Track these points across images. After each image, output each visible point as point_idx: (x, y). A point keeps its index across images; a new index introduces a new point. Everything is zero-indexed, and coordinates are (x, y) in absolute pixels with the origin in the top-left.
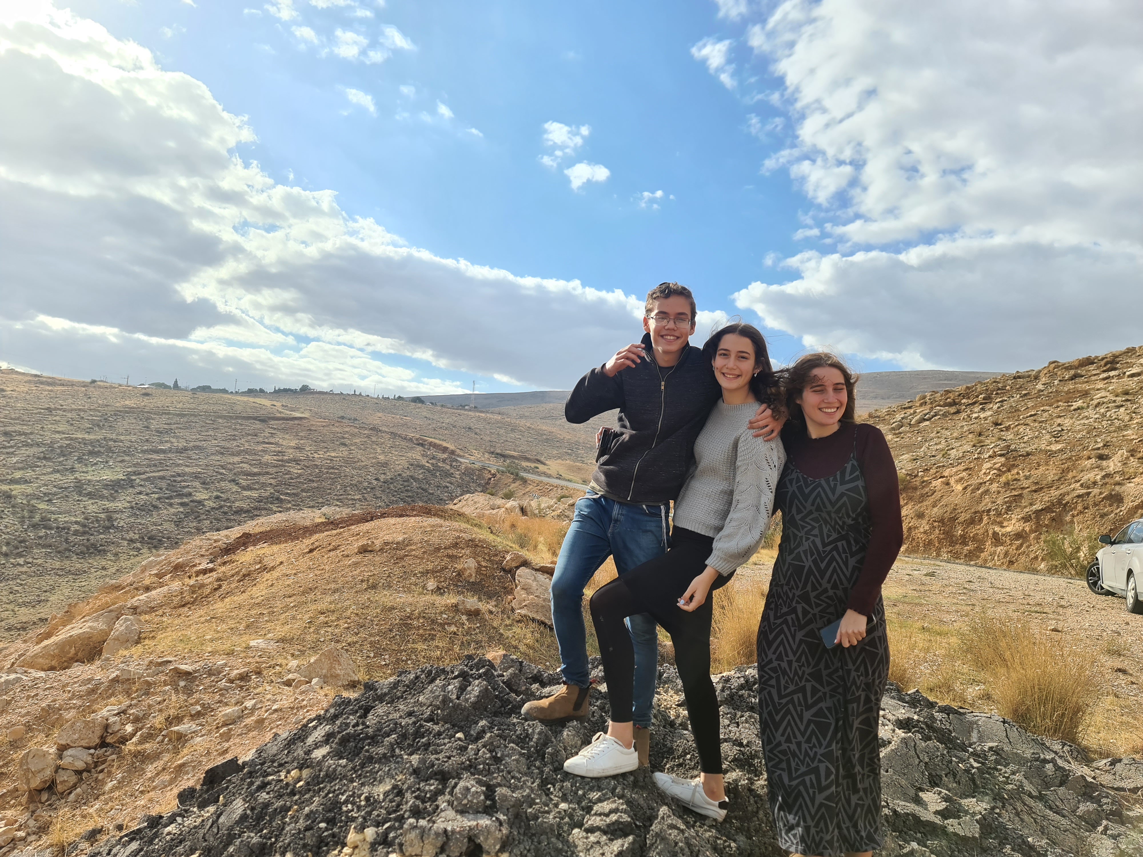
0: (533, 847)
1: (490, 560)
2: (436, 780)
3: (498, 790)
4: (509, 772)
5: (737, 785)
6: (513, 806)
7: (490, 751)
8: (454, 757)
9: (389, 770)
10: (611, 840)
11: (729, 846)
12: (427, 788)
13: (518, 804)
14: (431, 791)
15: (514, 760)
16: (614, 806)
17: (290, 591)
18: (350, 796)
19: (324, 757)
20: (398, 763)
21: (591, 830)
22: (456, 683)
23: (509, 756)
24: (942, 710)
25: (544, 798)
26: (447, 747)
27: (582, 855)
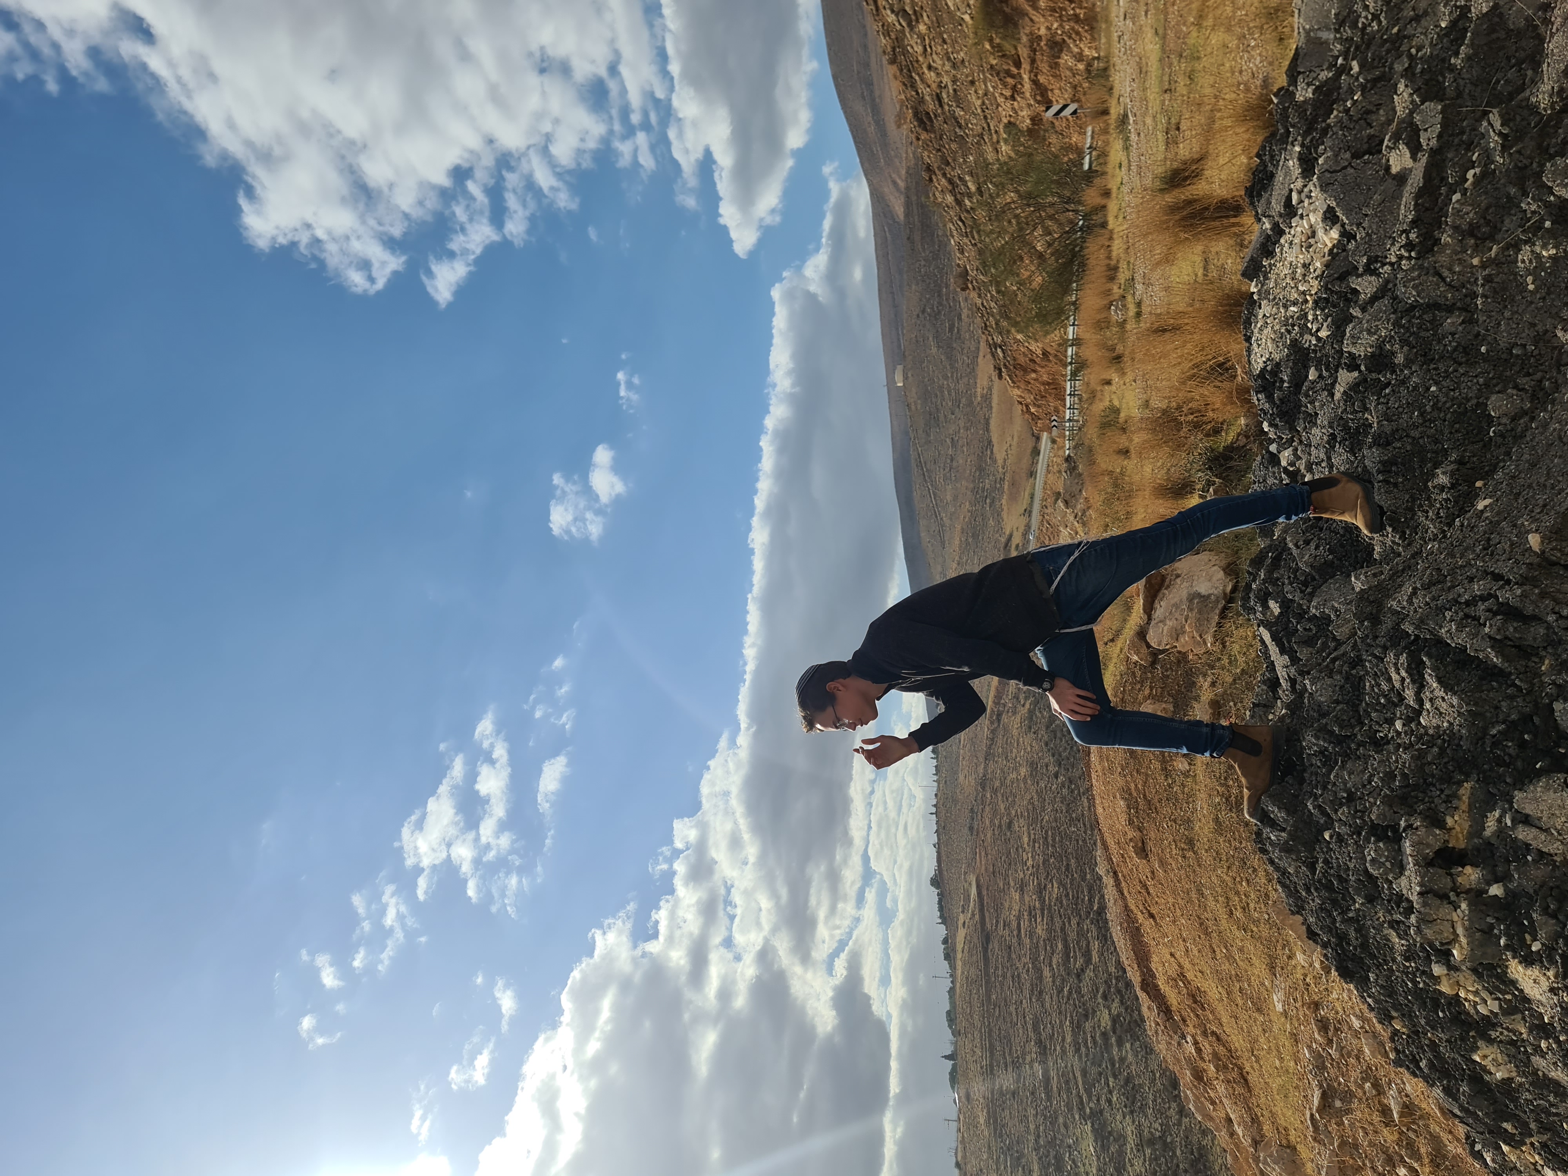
0: (1438, 785)
1: (1142, 682)
4: (1364, 786)
6: (1391, 806)
7: (1341, 805)
8: (1349, 853)
9: (1374, 928)
10: (1427, 685)
15: (1350, 778)
17: (1207, 950)
18: (1407, 976)
20: (1365, 917)
21: (1420, 703)
23: (1345, 783)
25: (1391, 747)
27: (1445, 724)
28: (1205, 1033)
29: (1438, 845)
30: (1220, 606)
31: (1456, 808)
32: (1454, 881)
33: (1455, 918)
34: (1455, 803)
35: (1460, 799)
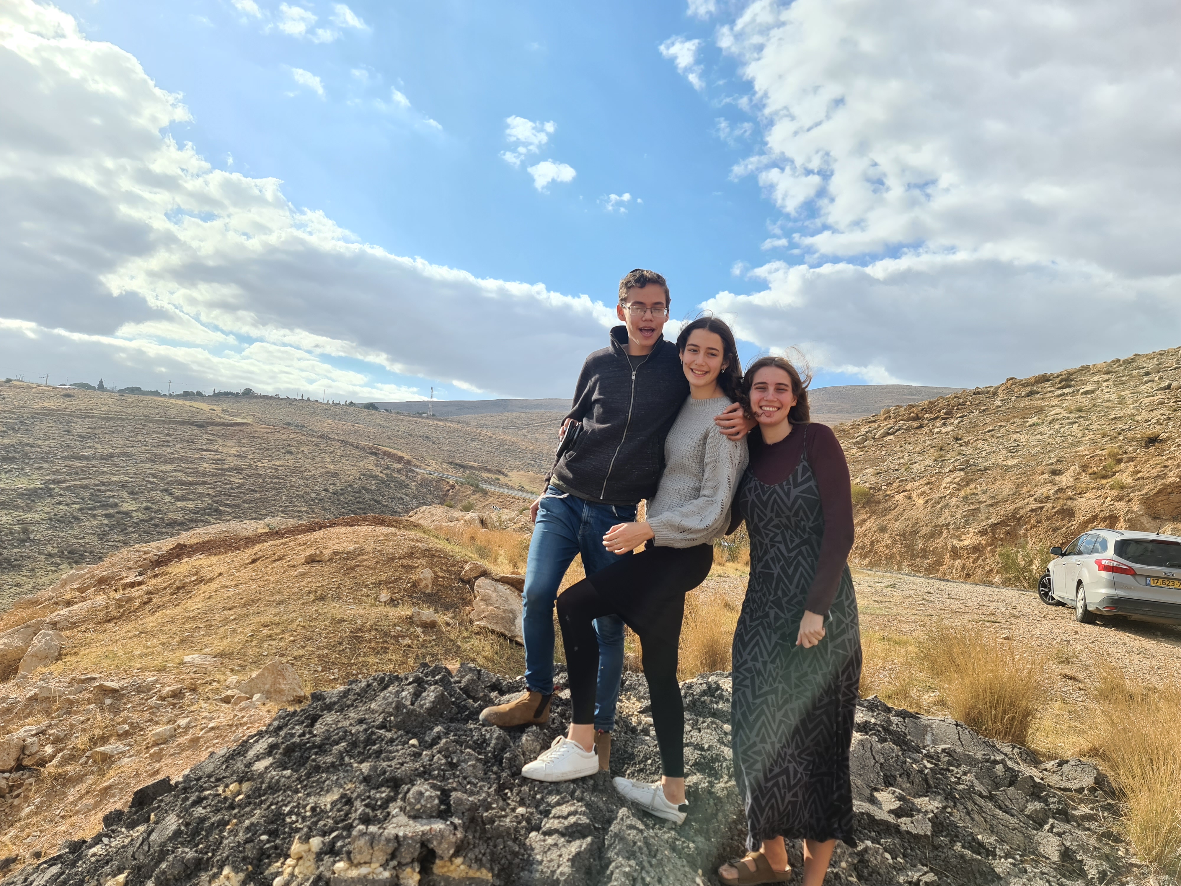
0: (488, 850)
1: (447, 571)
2: (388, 787)
3: (454, 794)
4: (465, 778)
5: (697, 788)
6: (469, 810)
7: (446, 757)
8: (407, 763)
9: (337, 779)
10: (569, 842)
11: (688, 847)
12: (378, 796)
13: (474, 808)
14: (382, 798)
15: (470, 766)
16: (572, 809)
17: (230, 604)
18: (294, 807)
19: (266, 768)
20: (347, 771)
21: (549, 833)
22: (411, 689)
23: (465, 761)
24: (899, 714)
25: (501, 803)
26: (400, 753)
27: (539, 857)
28: (149, 593)
29: (439, 852)
30: (507, 633)
31: (470, 866)
32: (406, 864)
33: (373, 866)
34: (475, 866)
35: (479, 869)
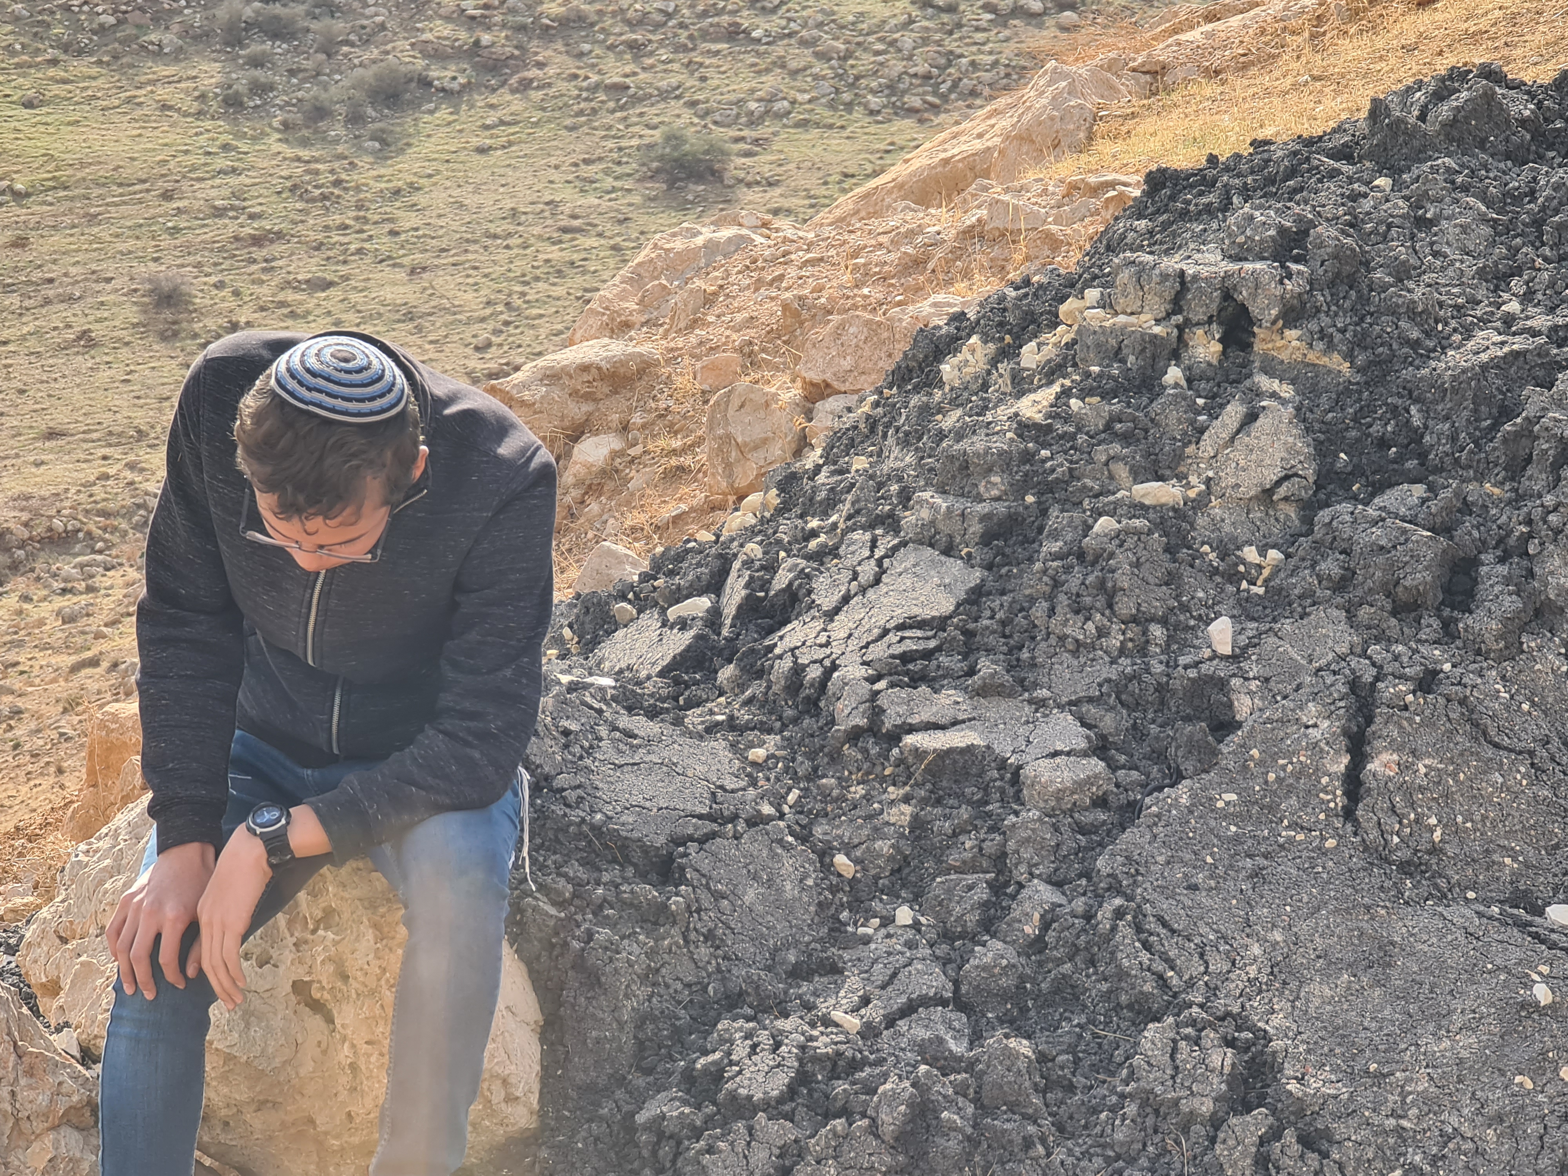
6: (1335, 257)
29: (1254, 311)
31: (1311, 345)
32: (1198, 324)
33: (1143, 318)
34: (1320, 345)
35: (1325, 353)
